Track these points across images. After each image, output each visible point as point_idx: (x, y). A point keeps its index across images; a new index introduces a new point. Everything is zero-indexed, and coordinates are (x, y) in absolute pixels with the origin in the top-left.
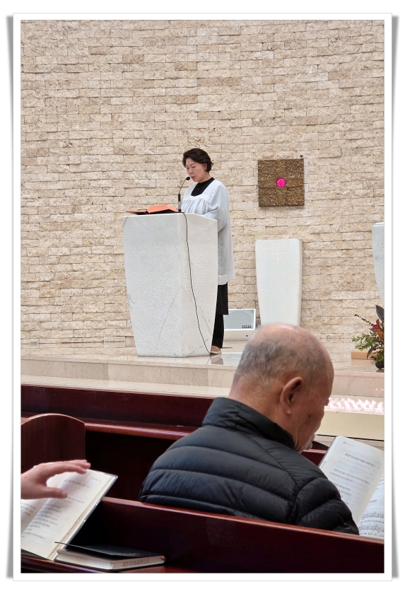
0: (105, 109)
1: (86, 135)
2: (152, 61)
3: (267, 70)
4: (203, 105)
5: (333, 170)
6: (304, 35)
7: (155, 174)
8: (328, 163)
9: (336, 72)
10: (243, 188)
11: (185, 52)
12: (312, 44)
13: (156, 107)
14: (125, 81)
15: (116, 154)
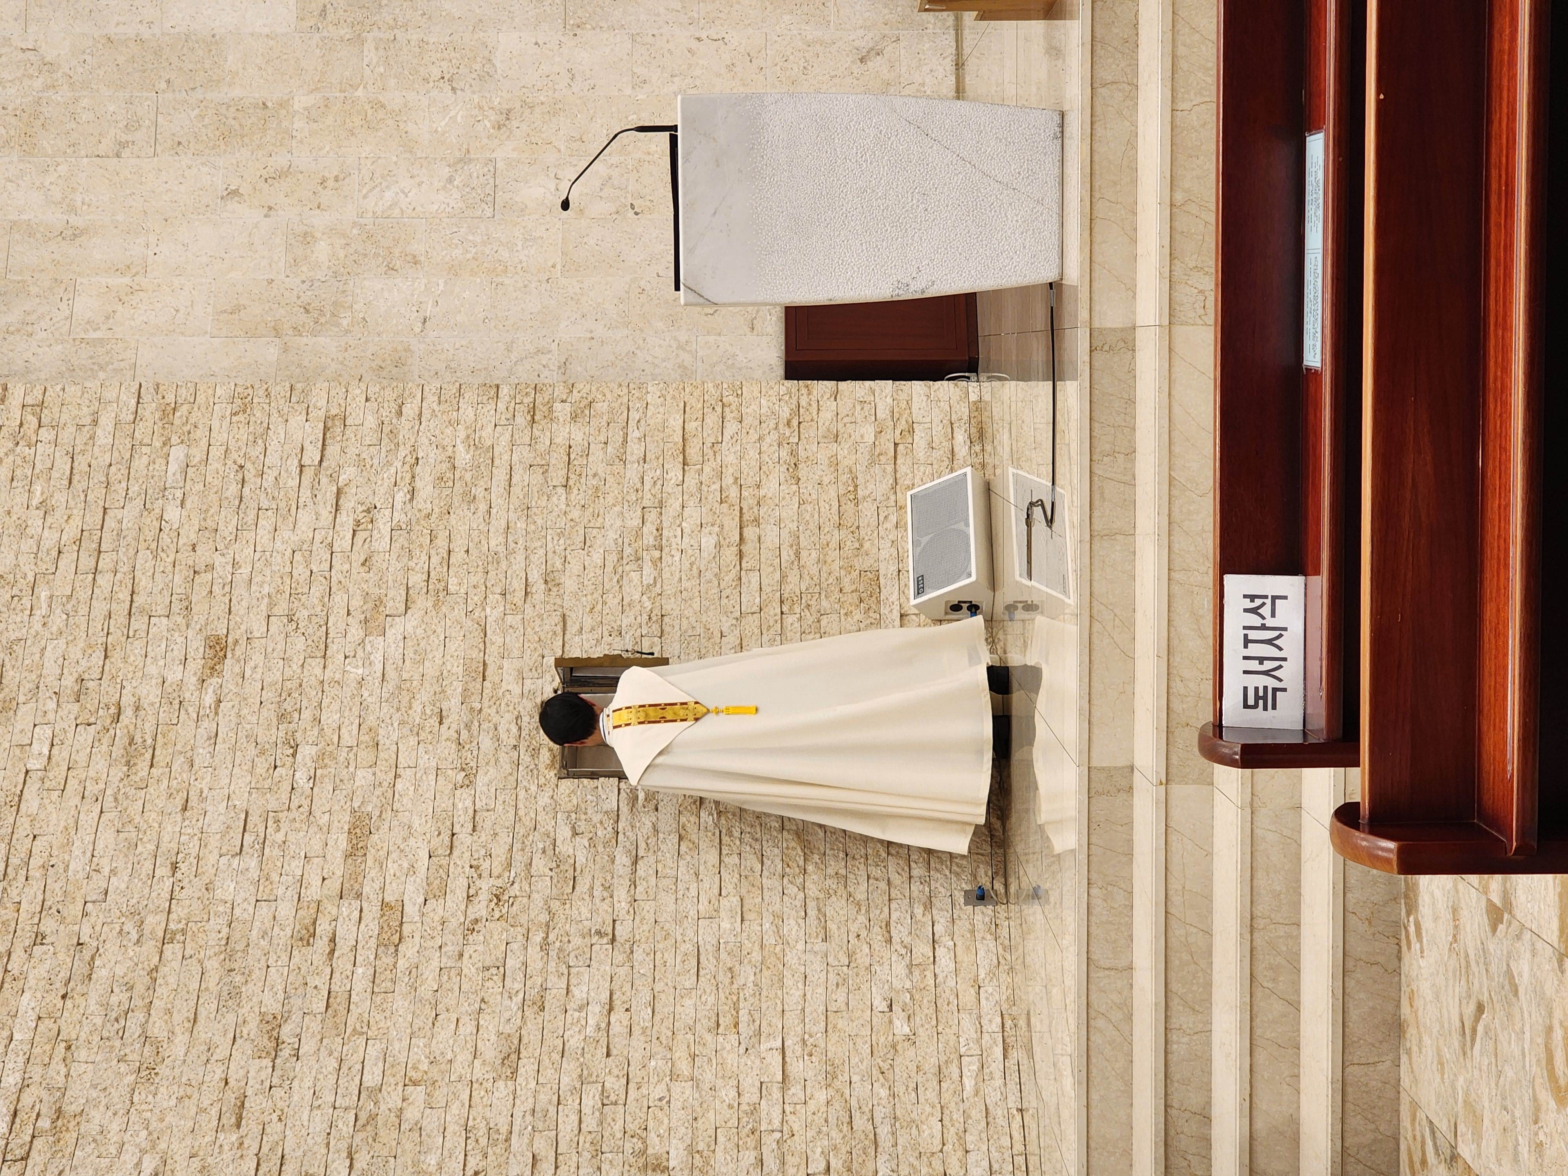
0: (392, 1099)
1: (456, 1140)
2: (281, 996)
3: (342, 759)
4: (410, 888)
5: (593, 629)
6: (271, 685)
7: (575, 990)
8: (577, 639)
9: (366, 621)
10: (625, 809)
11: (268, 925)
12: (295, 667)
13: (402, 987)
14: (323, 1053)
15: (515, 1072)
